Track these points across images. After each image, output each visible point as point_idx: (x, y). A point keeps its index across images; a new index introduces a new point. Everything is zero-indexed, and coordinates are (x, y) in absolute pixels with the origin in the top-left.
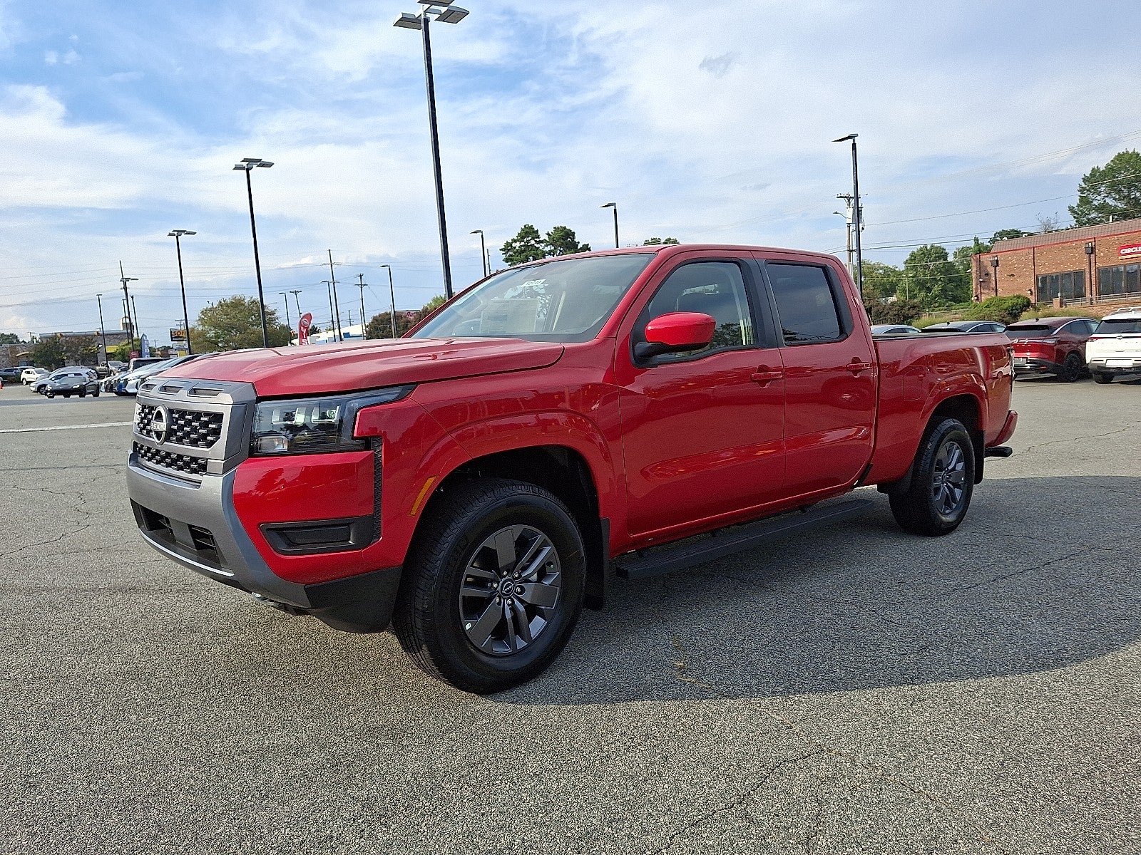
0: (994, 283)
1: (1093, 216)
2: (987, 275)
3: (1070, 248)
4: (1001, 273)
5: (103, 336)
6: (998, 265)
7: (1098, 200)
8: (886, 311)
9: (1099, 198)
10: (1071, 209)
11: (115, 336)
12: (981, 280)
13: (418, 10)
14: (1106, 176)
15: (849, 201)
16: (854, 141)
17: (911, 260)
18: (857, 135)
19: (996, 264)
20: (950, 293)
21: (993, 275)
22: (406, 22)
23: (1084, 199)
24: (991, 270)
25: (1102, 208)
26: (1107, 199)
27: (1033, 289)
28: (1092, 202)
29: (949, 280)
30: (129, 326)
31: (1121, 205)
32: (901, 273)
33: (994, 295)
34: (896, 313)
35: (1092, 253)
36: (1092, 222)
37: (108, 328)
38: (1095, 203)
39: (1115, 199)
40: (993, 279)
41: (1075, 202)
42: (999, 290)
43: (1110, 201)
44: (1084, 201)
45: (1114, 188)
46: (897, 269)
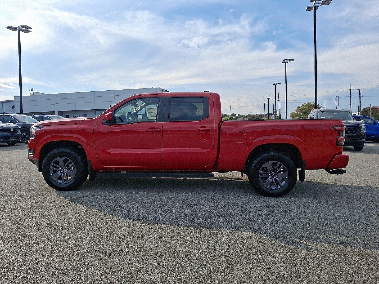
5: (268, 115)
11: (271, 115)
13: (313, 4)
22: (309, 9)
30: (276, 112)
37: (270, 113)
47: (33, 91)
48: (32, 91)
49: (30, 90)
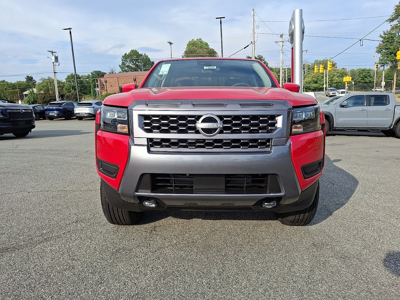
0: (106, 88)
1: (126, 69)
2: (103, 85)
3: (129, 78)
4: (108, 85)
6: (107, 82)
7: (127, 64)
8: (70, 96)
9: (127, 63)
10: (120, 66)
12: (102, 87)
14: (129, 56)
15: (52, 53)
16: (70, 30)
17: (68, 78)
18: (72, 29)
19: (106, 82)
20: (83, 91)
21: (105, 85)
23: (123, 63)
24: (105, 84)
25: (128, 67)
26: (130, 64)
27: (118, 91)
28: (126, 64)
29: (82, 86)
31: (134, 66)
32: (64, 83)
33: (106, 92)
34: (74, 97)
35: (135, 81)
36: (126, 71)
38: (126, 65)
39: (132, 64)
40: (106, 87)
41: (121, 64)
42: (108, 91)
43: (130, 65)
44: (123, 64)
45: (131, 61)
46: (62, 81)
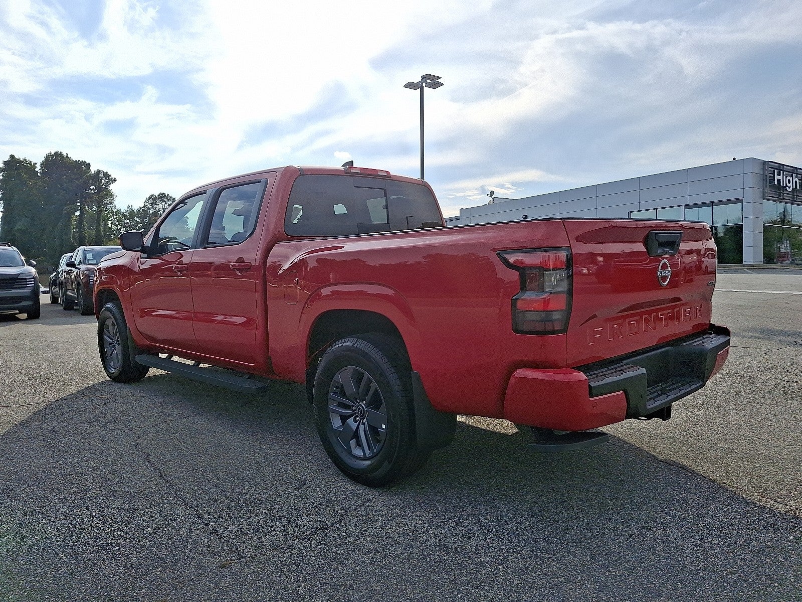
47: (493, 197)
48: (491, 196)
49: (487, 195)
